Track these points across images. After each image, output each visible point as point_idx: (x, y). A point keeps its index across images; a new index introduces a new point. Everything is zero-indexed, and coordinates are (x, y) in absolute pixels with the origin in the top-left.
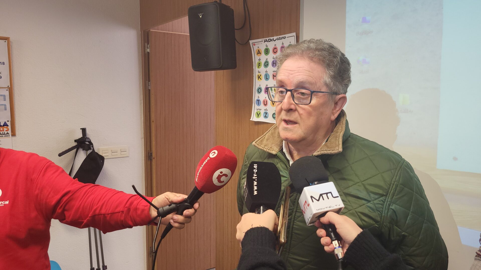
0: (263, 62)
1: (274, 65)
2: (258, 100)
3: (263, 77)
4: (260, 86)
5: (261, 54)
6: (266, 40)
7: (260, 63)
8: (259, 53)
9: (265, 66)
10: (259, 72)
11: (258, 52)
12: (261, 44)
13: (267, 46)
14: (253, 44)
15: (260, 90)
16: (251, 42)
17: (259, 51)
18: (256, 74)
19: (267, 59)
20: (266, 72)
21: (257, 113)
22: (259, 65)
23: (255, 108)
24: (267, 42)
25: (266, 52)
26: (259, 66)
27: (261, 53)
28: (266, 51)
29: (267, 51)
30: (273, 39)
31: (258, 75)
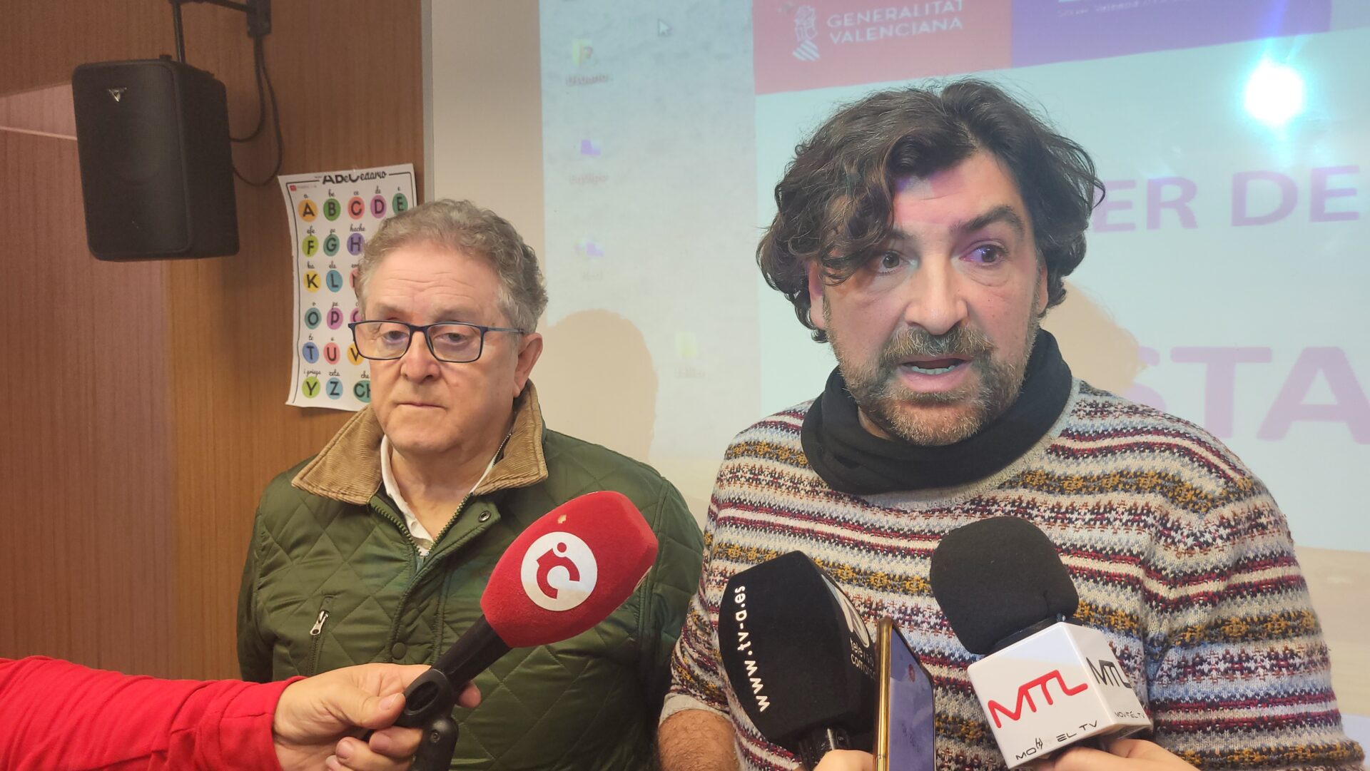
0: (321, 238)
1: (355, 247)
2: (308, 347)
3: (322, 280)
4: (316, 306)
5: (313, 215)
6: (328, 178)
7: (312, 242)
8: (308, 211)
9: (327, 251)
10: (309, 266)
11: (306, 210)
12: (315, 187)
13: (333, 195)
14: (289, 185)
15: (313, 319)
16: (283, 180)
17: (307, 206)
18: (300, 271)
19: (332, 231)
20: (332, 266)
21: (308, 383)
22: (310, 247)
23: (300, 370)
24: (331, 183)
25: (329, 212)
26: (311, 249)
27: (314, 213)
28: (330, 209)
29: (334, 209)
30: (350, 175)
31: (308, 276)
